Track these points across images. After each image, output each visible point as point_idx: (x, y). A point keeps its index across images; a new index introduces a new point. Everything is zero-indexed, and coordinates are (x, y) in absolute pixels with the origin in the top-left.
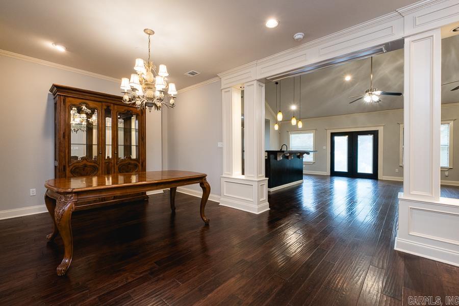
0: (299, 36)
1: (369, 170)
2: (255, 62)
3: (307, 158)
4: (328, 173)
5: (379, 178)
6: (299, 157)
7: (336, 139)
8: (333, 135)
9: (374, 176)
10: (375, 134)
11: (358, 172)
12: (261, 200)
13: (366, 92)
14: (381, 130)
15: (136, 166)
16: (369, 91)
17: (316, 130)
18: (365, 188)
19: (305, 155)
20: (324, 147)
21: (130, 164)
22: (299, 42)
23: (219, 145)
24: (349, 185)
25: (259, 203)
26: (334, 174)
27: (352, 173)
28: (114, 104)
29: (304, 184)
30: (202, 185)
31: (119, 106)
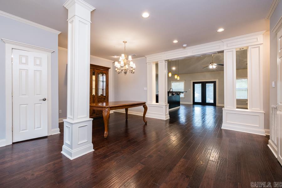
0: (185, 45)
1: (212, 101)
2: (164, 52)
3: (182, 95)
4: (192, 103)
5: (217, 105)
6: (178, 94)
7: (196, 85)
8: (194, 83)
9: (214, 104)
10: (214, 83)
11: (207, 102)
12: (166, 114)
13: (210, 63)
14: (217, 81)
15: (105, 99)
16: (212, 63)
17: (185, 80)
18: (210, 110)
19: (181, 94)
20: (190, 90)
21: (102, 98)
22: (185, 47)
23: (145, 89)
24: (202, 109)
25: (166, 115)
26: (195, 103)
27: (204, 103)
28: (96, 69)
29: (180, 108)
30: (144, 106)
31: (98, 70)
